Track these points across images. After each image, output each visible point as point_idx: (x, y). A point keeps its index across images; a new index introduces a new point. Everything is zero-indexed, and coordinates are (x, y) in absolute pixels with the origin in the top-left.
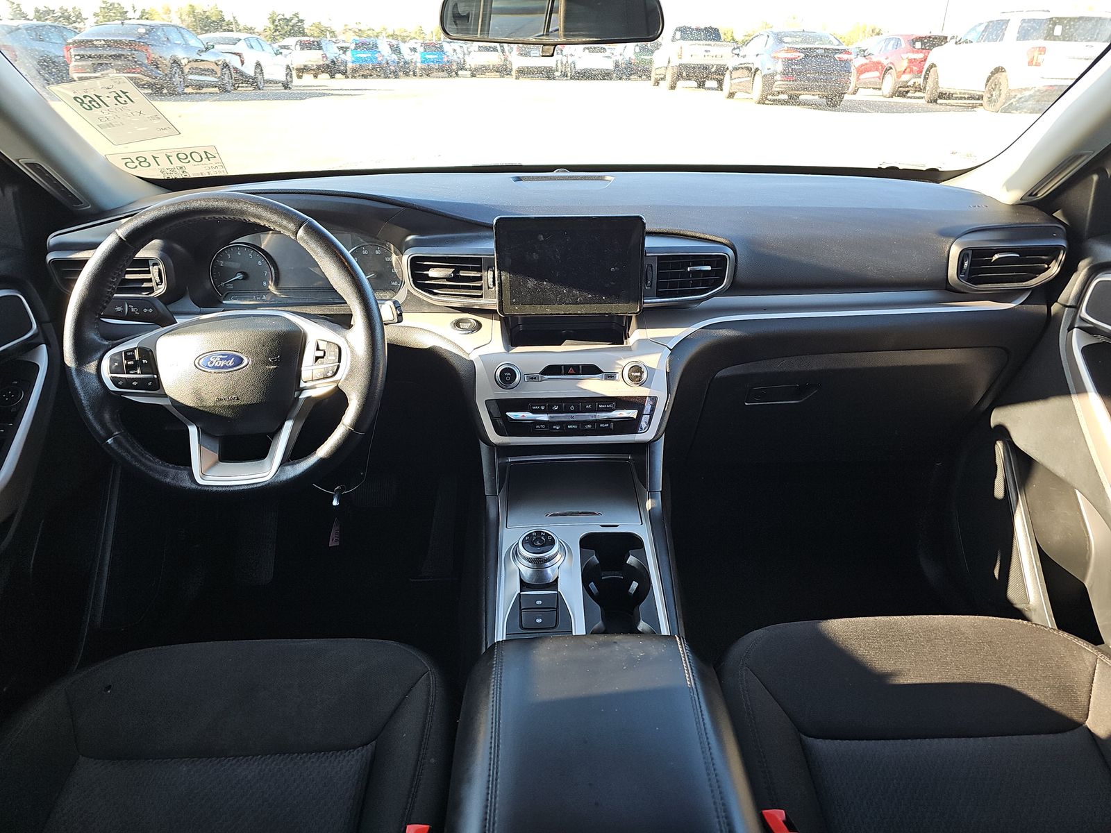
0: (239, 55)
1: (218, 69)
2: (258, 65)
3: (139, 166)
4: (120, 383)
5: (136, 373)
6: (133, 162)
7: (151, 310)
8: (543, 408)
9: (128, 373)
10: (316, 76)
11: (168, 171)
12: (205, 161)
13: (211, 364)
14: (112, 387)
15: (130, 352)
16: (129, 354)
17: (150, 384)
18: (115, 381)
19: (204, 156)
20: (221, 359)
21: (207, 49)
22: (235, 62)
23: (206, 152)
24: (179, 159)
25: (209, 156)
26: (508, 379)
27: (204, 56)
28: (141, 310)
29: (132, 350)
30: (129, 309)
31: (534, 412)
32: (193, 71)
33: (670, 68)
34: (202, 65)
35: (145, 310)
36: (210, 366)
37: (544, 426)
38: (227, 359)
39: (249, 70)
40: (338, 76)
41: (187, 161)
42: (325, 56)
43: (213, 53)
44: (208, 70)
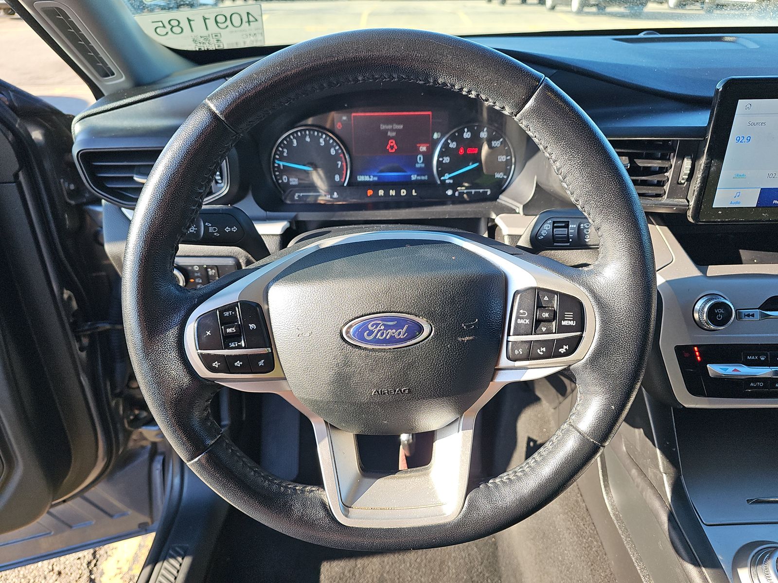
3: (170, 32)
4: (216, 364)
5: (240, 347)
6: (164, 27)
7: (234, 229)
8: (763, 359)
9: (227, 347)
11: (202, 40)
12: (245, 25)
13: (369, 335)
14: (202, 371)
15: (228, 310)
16: (227, 314)
17: (261, 363)
18: (207, 361)
19: (245, 19)
20: (387, 327)
23: (248, 13)
24: (217, 22)
25: (251, 19)
26: (719, 318)
28: (221, 231)
29: (231, 307)
30: (206, 228)
31: (750, 364)
35: (227, 229)
36: (368, 338)
37: (761, 384)
38: (396, 327)
41: (225, 25)
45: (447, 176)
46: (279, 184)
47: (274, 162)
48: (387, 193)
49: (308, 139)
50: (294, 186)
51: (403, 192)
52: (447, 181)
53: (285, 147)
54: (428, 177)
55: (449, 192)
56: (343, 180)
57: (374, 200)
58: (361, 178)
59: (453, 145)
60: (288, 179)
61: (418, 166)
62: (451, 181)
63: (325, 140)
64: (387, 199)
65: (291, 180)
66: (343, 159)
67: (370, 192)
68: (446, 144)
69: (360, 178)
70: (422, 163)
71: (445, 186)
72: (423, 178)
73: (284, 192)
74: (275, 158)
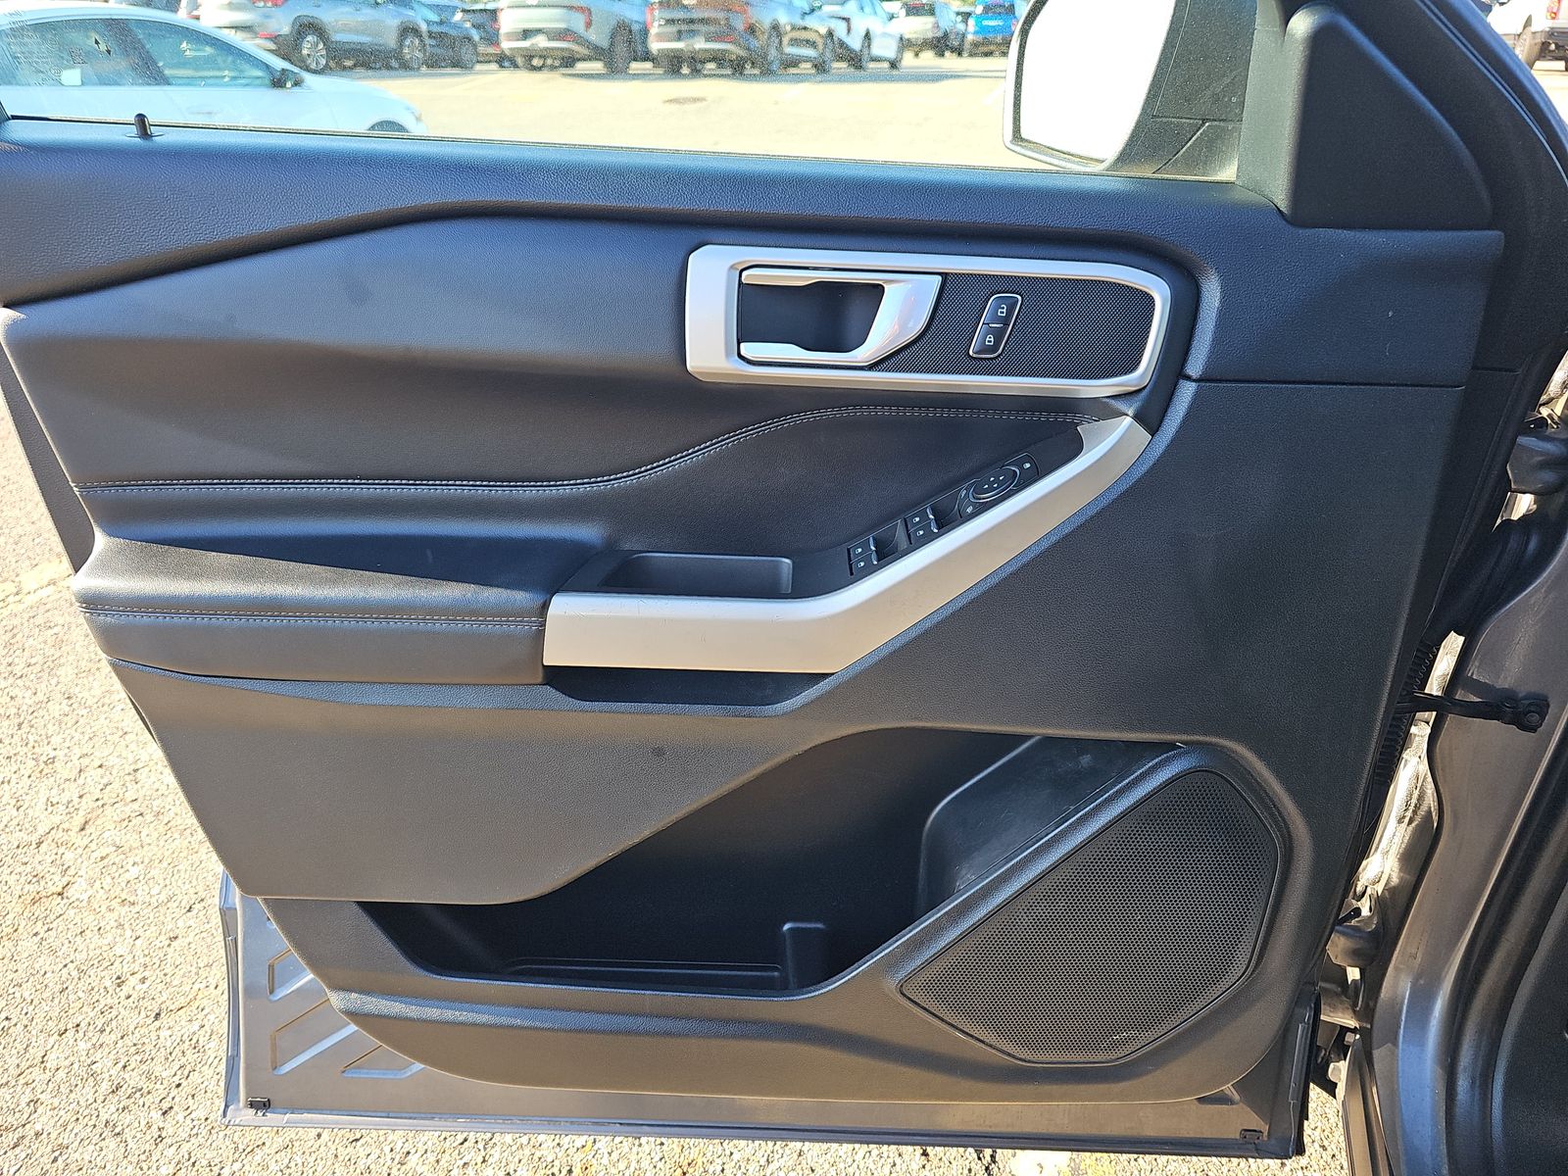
0: (847, 20)
1: (820, 42)
2: (867, 36)
10: (917, 55)
21: (813, 10)
22: (840, 29)
27: (810, 22)
32: (795, 42)
33: (1527, 36)
34: (804, 35)
39: (855, 43)
40: (947, 54)
42: (937, 26)
43: (819, 17)
44: (808, 41)
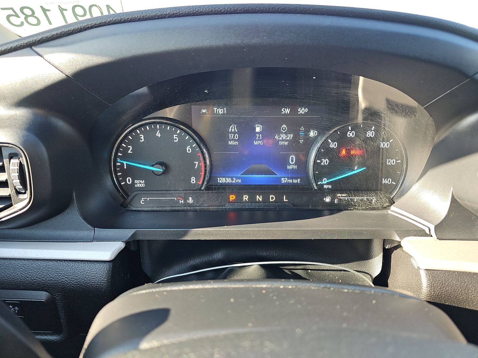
3: (25, 22)
6: (17, 16)
45: (325, 181)
46: (121, 186)
47: (115, 161)
48: (252, 199)
49: (158, 134)
50: (140, 189)
51: (272, 198)
52: (325, 186)
53: (130, 143)
54: (301, 181)
55: (328, 200)
56: (201, 183)
57: (237, 206)
58: (222, 180)
59: (333, 145)
60: (133, 182)
61: (289, 167)
62: (330, 187)
63: (179, 136)
64: (253, 206)
65: (136, 182)
66: (202, 159)
67: (232, 197)
68: (325, 144)
69: (220, 180)
70: (295, 164)
71: (322, 191)
72: (295, 181)
73: (128, 196)
74: (116, 156)
